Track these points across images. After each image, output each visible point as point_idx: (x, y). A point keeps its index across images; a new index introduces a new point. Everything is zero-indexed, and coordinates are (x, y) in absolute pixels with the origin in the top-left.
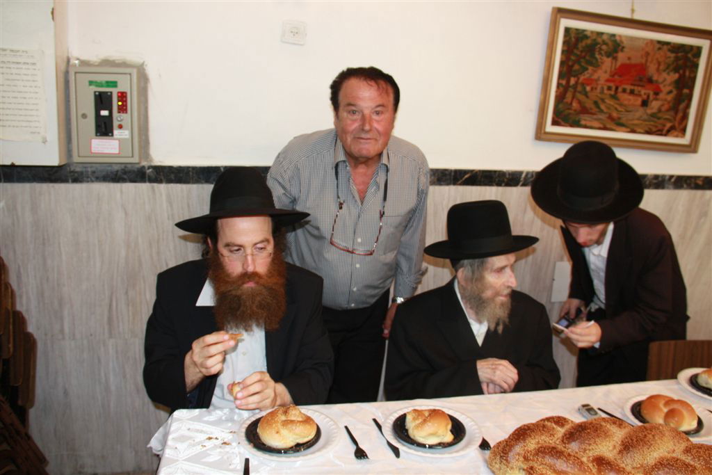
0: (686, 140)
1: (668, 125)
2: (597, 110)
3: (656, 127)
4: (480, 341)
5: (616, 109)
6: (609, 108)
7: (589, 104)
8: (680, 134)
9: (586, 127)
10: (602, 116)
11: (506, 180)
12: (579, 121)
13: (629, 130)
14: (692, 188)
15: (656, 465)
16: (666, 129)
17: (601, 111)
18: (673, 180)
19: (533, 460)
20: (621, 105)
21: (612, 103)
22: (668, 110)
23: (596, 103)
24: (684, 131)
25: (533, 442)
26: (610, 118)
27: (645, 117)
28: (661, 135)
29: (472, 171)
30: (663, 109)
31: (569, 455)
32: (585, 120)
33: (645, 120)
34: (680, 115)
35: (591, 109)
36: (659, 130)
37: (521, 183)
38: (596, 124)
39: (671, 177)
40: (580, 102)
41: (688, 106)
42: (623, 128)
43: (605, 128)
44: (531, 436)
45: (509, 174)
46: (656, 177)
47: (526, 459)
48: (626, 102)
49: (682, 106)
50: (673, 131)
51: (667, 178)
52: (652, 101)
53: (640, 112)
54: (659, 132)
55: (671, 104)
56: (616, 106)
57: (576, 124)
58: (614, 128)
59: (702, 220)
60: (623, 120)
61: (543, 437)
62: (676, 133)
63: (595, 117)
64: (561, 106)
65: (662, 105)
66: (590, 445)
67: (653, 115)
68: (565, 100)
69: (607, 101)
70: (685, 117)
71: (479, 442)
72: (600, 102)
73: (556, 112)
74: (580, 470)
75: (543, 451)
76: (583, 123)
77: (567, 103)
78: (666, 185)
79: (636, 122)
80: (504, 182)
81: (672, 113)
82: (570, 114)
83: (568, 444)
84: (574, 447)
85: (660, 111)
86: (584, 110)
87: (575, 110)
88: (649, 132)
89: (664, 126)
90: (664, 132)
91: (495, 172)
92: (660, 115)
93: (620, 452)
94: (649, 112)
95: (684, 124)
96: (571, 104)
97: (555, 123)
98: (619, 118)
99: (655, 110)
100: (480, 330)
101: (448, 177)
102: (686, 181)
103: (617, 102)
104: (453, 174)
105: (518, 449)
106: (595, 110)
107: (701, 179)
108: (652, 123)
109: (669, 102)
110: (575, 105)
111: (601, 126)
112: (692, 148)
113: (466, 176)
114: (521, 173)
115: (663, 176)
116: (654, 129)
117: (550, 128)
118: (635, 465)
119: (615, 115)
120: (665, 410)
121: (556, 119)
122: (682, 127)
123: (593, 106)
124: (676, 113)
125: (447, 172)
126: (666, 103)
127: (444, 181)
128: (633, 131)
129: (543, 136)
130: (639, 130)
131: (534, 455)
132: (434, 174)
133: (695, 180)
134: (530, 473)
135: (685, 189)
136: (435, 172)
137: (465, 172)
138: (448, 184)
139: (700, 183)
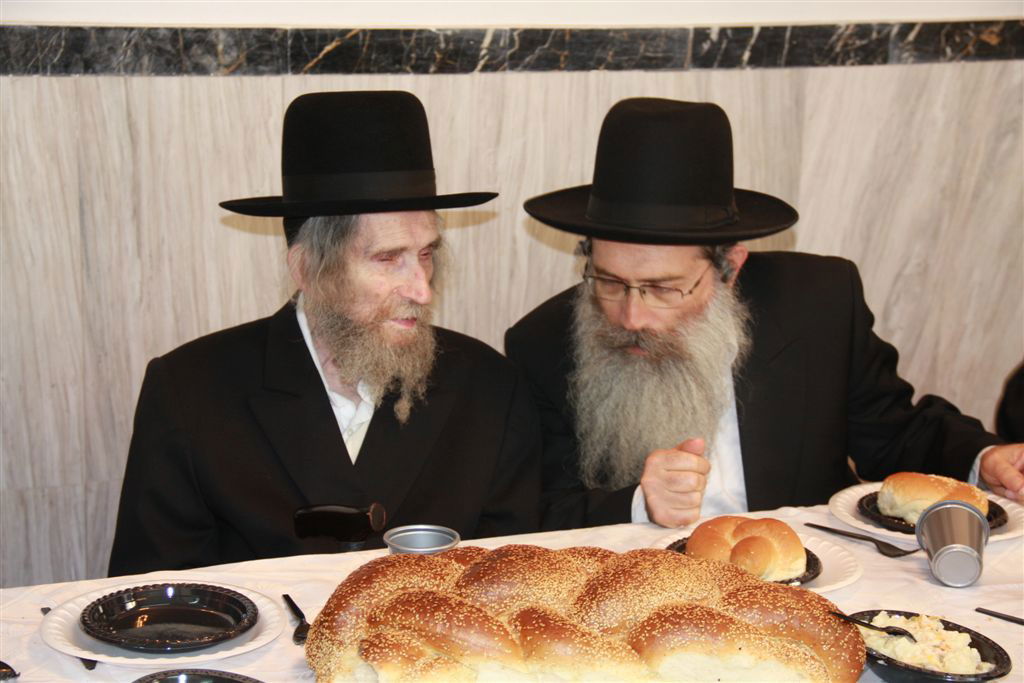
11: (438, 56)
14: (967, 57)
15: (650, 619)
18: (911, 36)
19: (385, 622)
25: (391, 587)
29: (343, 32)
31: (461, 604)
37: (482, 63)
39: (907, 27)
44: (385, 575)
45: (447, 39)
46: (863, 30)
47: (372, 621)
51: (895, 30)
59: (1005, 145)
61: (415, 579)
66: (511, 585)
74: (481, 631)
75: (406, 603)
78: (894, 53)
80: (432, 58)
83: (465, 587)
84: (478, 594)
91: (408, 33)
93: (580, 599)
101: (277, 51)
102: (949, 37)
104: (290, 41)
105: (360, 604)
107: (996, 29)
113: (328, 48)
114: (480, 34)
115: (884, 27)
118: (607, 624)
120: (734, 542)
125: (272, 38)
127: (266, 63)
131: (387, 613)
132: (238, 44)
133: (978, 33)
134: (372, 644)
135: (951, 59)
136: (240, 36)
137: (323, 36)
138: (278, 72)
139: (994, 41)
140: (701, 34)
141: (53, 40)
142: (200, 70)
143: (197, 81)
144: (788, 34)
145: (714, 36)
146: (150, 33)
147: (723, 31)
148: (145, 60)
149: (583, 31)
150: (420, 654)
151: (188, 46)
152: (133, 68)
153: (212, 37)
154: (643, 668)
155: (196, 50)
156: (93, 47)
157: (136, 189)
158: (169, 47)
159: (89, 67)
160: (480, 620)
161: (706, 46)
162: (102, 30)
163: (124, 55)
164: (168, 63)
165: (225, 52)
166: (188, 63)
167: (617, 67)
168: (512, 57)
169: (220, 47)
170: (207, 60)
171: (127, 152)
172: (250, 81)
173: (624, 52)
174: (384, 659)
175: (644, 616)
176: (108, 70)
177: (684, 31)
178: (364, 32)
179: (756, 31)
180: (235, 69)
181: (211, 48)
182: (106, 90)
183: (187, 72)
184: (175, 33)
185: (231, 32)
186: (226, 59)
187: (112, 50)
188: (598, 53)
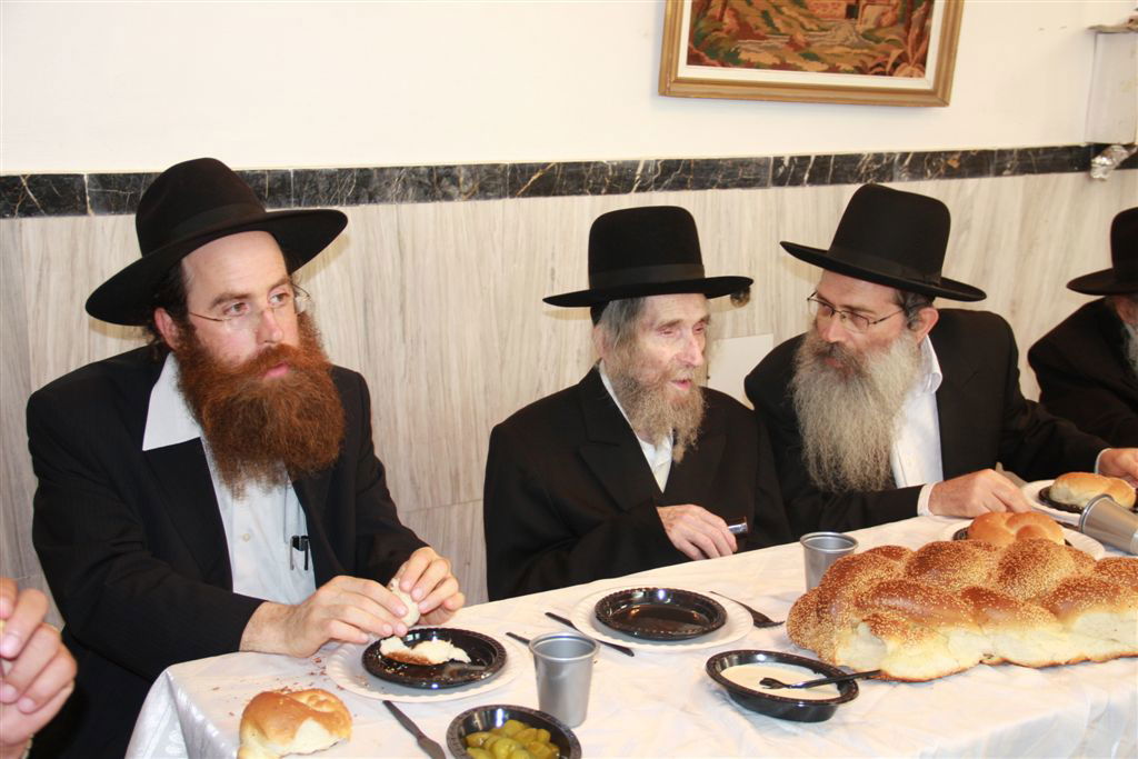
0: (925, 82)
1: (895, 53)
2: (769, 29)
3: (875, 58)
5: (802, 26)
6: (789, 25)
7: (754, 19)
8: (917, 70)
9: (749, 65)
10: (778, 42)
11: (608, 181)
12: (736, 54)
13: (826, 67)
14: (940, 177)
15: (1059, 590)
16: (891, 61)
17: (776, 31)
18: (907, 162)
19: (873, 606)
20: (810, 17)
21: (794, 14)
22: (893, 24)
23: (765, 14)
24: (923, 62)
26: (792, 44)
27: (854, 39)
28: (883, 74)
29: (543, 166)
30: (885, 21)
31: (927, 588)
32: (747, 51)
33: (852, 46)
34: (915, 31)
35: (757, 28)
36: (878, 65)
37: (637, 185)
38: (769, 59)
39: (905, 155)
40: (736, 14)
41: (928, 13)
42: (816, 64)
43: (783, 66)
45: (615, 168)
46: (878, 157)
47: (860, 605)
48: (819, 12)
49: (917, 15)
50: (903, 65)
51: (897, 158)
52: (864, 7)
53: (845, 30)
54: (880, 69)
55: (898, 12)
56: (801, 19)
57: (731, 60)
58: (799, 64)
60: (814, 49)
61: (878, 572)
62: (909, 69)
63: (764, 43)
64: (702, 24)
65: (883, 14)
66: (954, 571)
67: (867, 35)
68: (710, 13)
69: (784, 9)
70: (923, 36)
72: (772, 12)
73: (695, 37)
76: (743, 56)
77: (713, 17)
78: (897, 174)
79: (838, 50)
80: (603, 183)
81: (900, 28)
82: (719, 40)
83: (919, 575)
84: (926, 580)
85: (879, 25)
86: (746, 31)
87: (729, 32)
88: (861, 70)
89: (888, 55)
90: (888, 68)
91: (588, 164)
92: (879, 34)
93: (1001, 580)
94: (861, 28)
95: (921, 50)
96: (721, 19)
97: (693, 59)
98: (808, 44)
99: (870, 25)
101: (500, 181)
102: (929, 162)
103: (803, 10)
104: (508, 173)
106: (766, 29)
107: (957, 157)
108: (866, 51)
109: (895, 8)
110: (727, 20)
111: (778, 62)
112: (938, 96)
113: (534, 178)
114: (635, 164)
115: (890, 155)
116: (871, 64)
117: (686, 71)
118: (1028, 595)
119: (800, 37)
120: (1013, 531)
121: (696, 51)
122: (918, 55)
123: (760, 22)
124: (908, 28)
125: (496, 171)
126: (889, 8)
127: (493, 190)
128: (834, 69)
129: (675, 88)
130: (844, 66)
131: (873, 598)
132: (473, 176)
133: (946, 159)
134: (876, 623)
135: (931, 178)
136: (474, 170)
137: (532, 168)
138: (500, 197)
139: (955, 165)
140: (778, 161)
141: (348, 179)
142: (447, 197)
143: (445, 205)
144: (832, 160)
145: (786, 163)
146: (414, 170)
147: (792, 159)
148: (410, 191)
149: (703, 160)
150: (907, 627)
151: (439, 180)
152: (401, 198)
153: (456, 172)
154: (1060, 626)
155: (445, 182)
156: (375, 183)
157: (403, 289)
158: (427, 181)
159: (372, 199)
160: (945, 600)
161: (781, 170)
162: (381, 170)
163: (396, 188)
164: (426, 193)
165: (465, 183)
166: (439, 193)
167: (724, 186)
168: (656, 180)
169: (461, 179)
170: (452, 190)
171: (397, 261)
172: (482, 205)
173: (729, 175)
174: (890, 633)
175: (1054, 587)
176: (385, 200)
177: (767, 159)
178: (558, 164)
179: (813, 159)
180: (471, 196)
181: (455, 181)
182: (383, 215)
183: (439, 199)
184: (431, 170)
185: (469, 167)
186: (465, 188)
187: (388, 184)
188: (712, 177)
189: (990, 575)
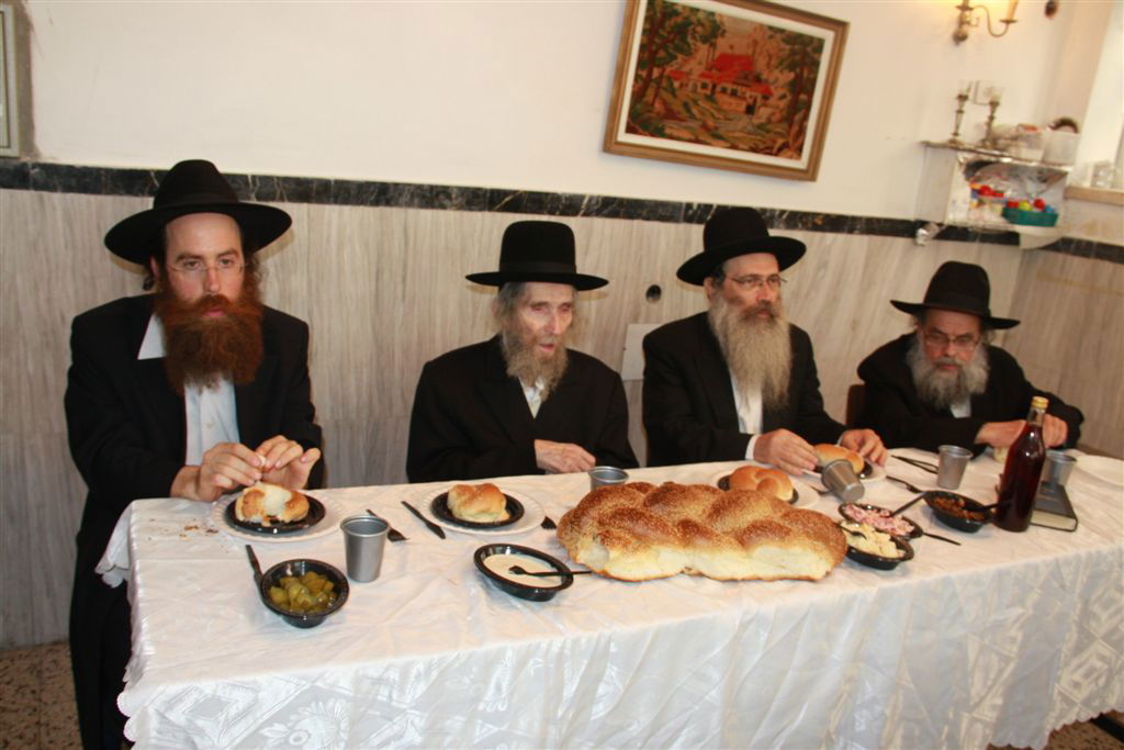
0: (801, 163)
1: (780, 141)
2: (687, 115)
3: (765, 143)
4: (534, 410)
5: (713, 115)
6: (702, 113)
7: (677, 107)
8: (795, 155)
9: (671, 137)
10: (694, 124)
11: (561, 207)
12: (663, 129)
13: (728, 145)
14: (808, 229)
15: (748, 528)
16: (777, 145)
17: (693, 117)
18: (784, 216)
19: (609, 524)
20: (719, 110)
21: (707, 107)
22: (780, 121)
23: (686, 105)
24: (800, 150)
25: (610, 504)
26: (705, 127)
27: (750, 128)
28: (770, 154)
29: (514, 192)
30: (774, 119)
31: (651, 516)
32: (671, 128)
33: (749, 133)
34: (795, 128)
35: (679, 113)
36: (767, 148)
37: (582, 212)
38: (686, 134)
39: (783, 212)
40: (665, 103)
41: (806, 117)
42: (722, 143)
43: (697, 141)
45: (566, 199)
47: (601, 523)
48: (725, 107)
49: (798, 117)
50: (785, 150)
51: (777, 213)
52: (759, 107)
53: (744, 121)
54: (768, 151)
55: (784, 113)
56: (712, 110)
57: (658, 132)
58: (709, 140)
59: (821, 273)
60: (721, 132)
61: (622, 501)
62: (789, 153)
63: (684, 124)
64: (638, 106)
65: (773, 114)
66: (675, 507)
67: (760, 127)
68: (645, 99)
69: (700, 102)
70: (802, 132)
71: (542, 520)
72: (691, 104)
73: (632, 115)
74: (663, 532)
75: (621, 514)
76: (668, 131)
77: (647, 103)
78: (776, 223)
79: (737, 134)
80: (558, 208)
81: (785, 125)
82: (650, 118)
83: (649, 506)
84: (657, 510)
85: (769, 121)
86: (670, 114)
87: (658, 114)
88: (754, 150)
89: (775, 142)
90: (775, 150)
91: (547, 194)
92: (769, 127)
93: (710, 516)
94: (756, 121)
95: (800, 141)
96: (653, 104)
97: (630, 130)
98: (716, 128)
99: (763, 120)
100: (534, 398)
101: (481, 199)
102: (801, 218)
103: (714, 105)
104: (488, 195)
105: (594, 513)
106: (684, 114)
107: (820, 217)
108: (759, 137)
109: (781, 111)
110: (658, 106)
111: (693, 137)
112: (810, 174)
113: (507, 199)
114: (582, 197)
115: (773, 211)
116: (762, 146)
117: (623, 137)
118: (725, 529)
119: (711, 123)
120: (757, 481)
121: (632, 124)
122: (797, 145)
123: (682, 109)
124: (790, 126)
125: (480, 193)
126: (777, 111)
127: (476, 205)
128: (734, 147)
129: (614, 147)
130: (742, 146)
131: (610, 519)
132: (462, 194)
133: (813, 218)
134: (605, 537)
135: (801, 229)
136: (464, 191)
137: (505, 193)
138: (481, 210)
139: (819, 222)
140: (689, 206)
141: (372, 189)
142: (443, 207)
143: (441, 213)
145: (695, 207)
146: (420, 187)
147: (699, 206)
148: (416, 201)
149: (633, 199)
150: (630, 542)
151: (437, 195)
152: (409, 204)
153: (450, 191)
154: (744, 554)
155: (442, 196)
156: (391, 193)
157: (405, 266)
158: (428, 194)
159: (388, 203)
160: (661, 526)
161: (691, 212)
162: (396, 185)
163: (406, 198)
164: (427, 202)
165: (456, 198)
166: (437, 203)
167: (648, 219)
168: (598, 210)
169: (454, 196)
170: (446, 202)
171: (403, 247)
172: (467, 215)
173: (651, 212)
174: (613, 545)
175: (745, 525)
176: (397, 204)
177: (681, 204)
178: (526, 192)
180: (460, 207)
181: (449, 197)
182: (395, 215)
183: (436, 208)
184: (432, 188)
185: (460, 188)
186: (455, 202)
187: (400, 195)
188: (639, 211)
189: (704, 511)
